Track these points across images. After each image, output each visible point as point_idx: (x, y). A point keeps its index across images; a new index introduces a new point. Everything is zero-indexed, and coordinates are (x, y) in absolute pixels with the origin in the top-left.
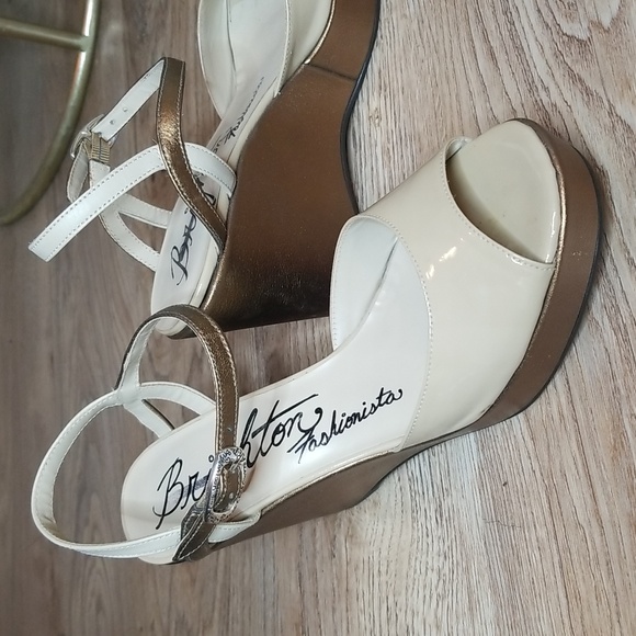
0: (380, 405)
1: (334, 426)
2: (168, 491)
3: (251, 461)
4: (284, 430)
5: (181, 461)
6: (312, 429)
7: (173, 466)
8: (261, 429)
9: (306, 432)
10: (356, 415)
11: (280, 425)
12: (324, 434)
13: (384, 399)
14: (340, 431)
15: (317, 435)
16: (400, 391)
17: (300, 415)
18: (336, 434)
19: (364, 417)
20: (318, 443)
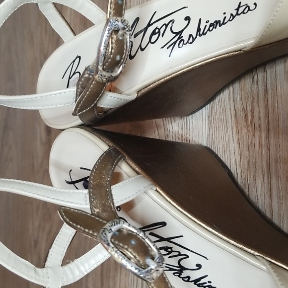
0: (237, 14)
1: (199, 30)
2: (70, 78)
3: (132, 55)
4: (159, 32)
5: (80, 57)
6: (182, 32)
7: (74, 61)
8: (141, 31)
9: (177, 34)
10: (218, 22)
11: (157, 28)
12: (191, 36)
13: (241, 10)
14: (204, 34)
15: (185, 36)
16: (255, 4)
17: (172, 21)
18: (200, 35)
19: (224, 23)
20: (185, 42)
